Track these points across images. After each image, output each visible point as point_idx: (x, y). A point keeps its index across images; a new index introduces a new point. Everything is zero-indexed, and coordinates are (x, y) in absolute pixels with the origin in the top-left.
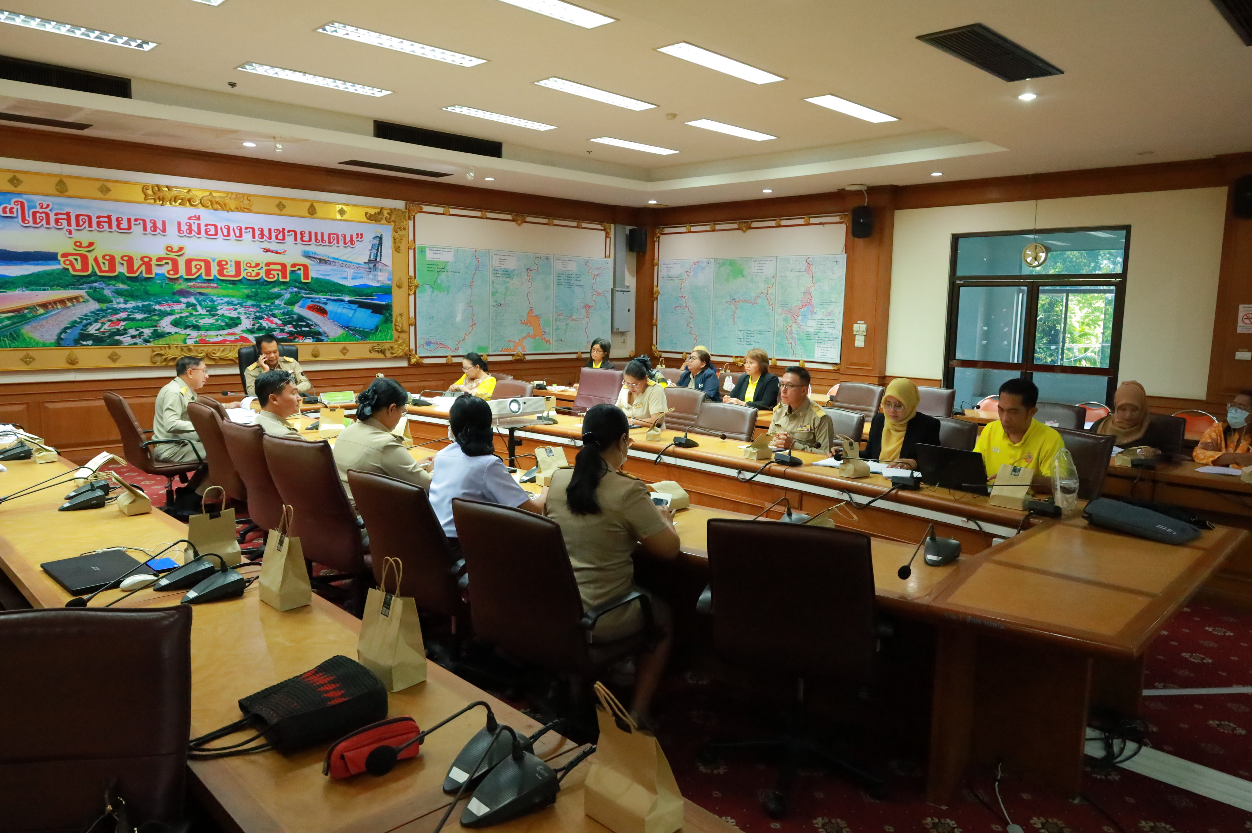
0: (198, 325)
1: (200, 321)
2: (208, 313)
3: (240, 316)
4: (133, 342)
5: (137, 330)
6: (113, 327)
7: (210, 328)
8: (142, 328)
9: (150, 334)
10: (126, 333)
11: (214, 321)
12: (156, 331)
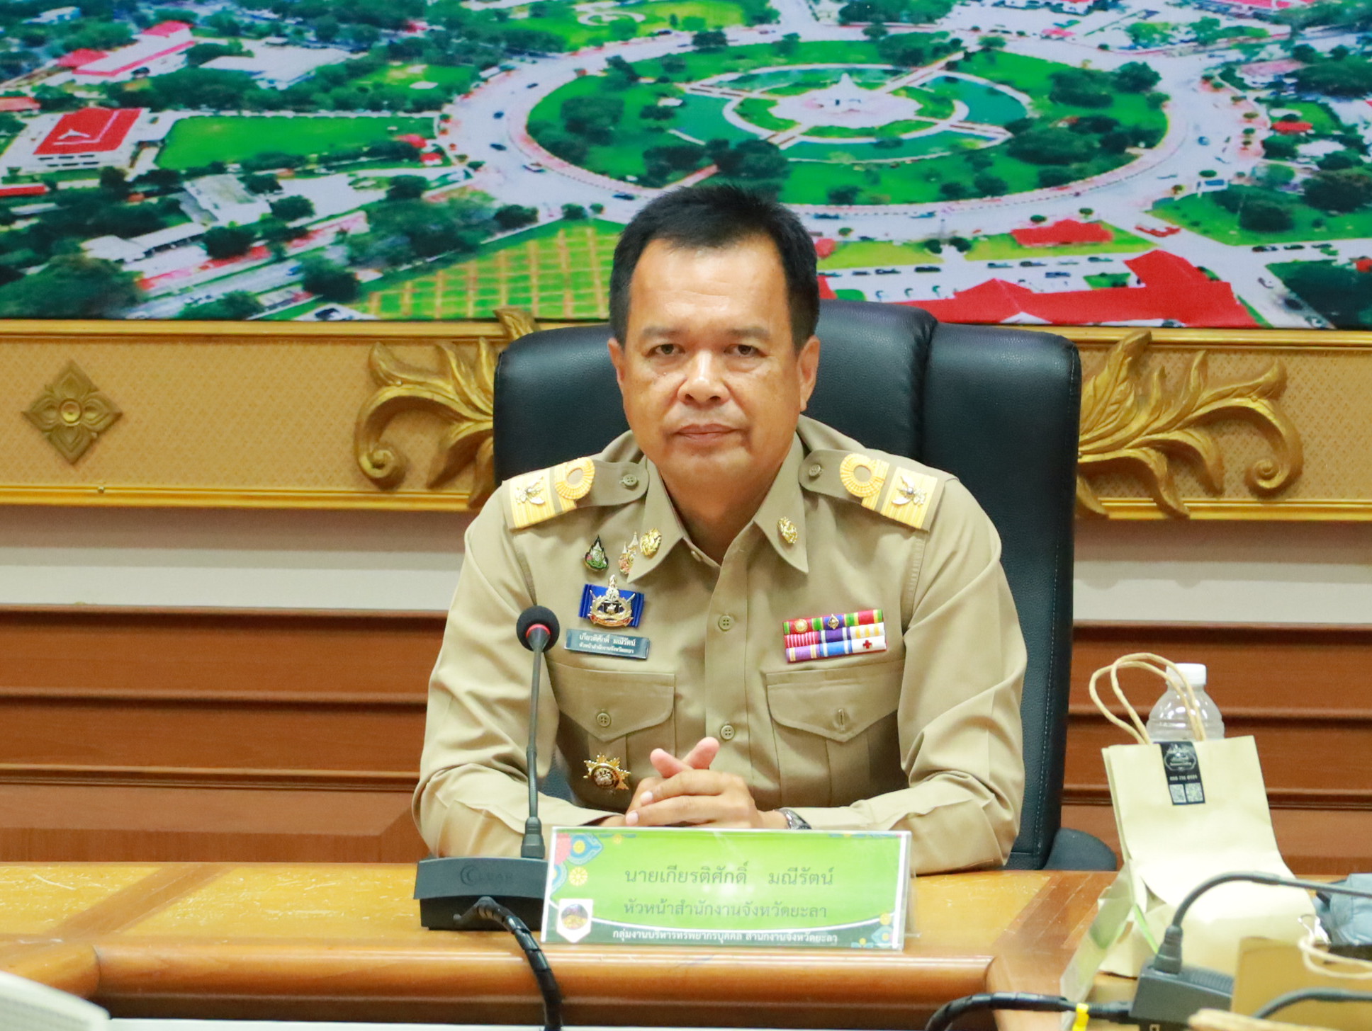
1: (785, 107)
2: (855, 33)
3: (1155, 62)
4: (218, 292)
5: (257, 186)
6: (78, 159)
7: (873, 176)
8: (296, 164)
10: (174, 212)
11: (907, 109)
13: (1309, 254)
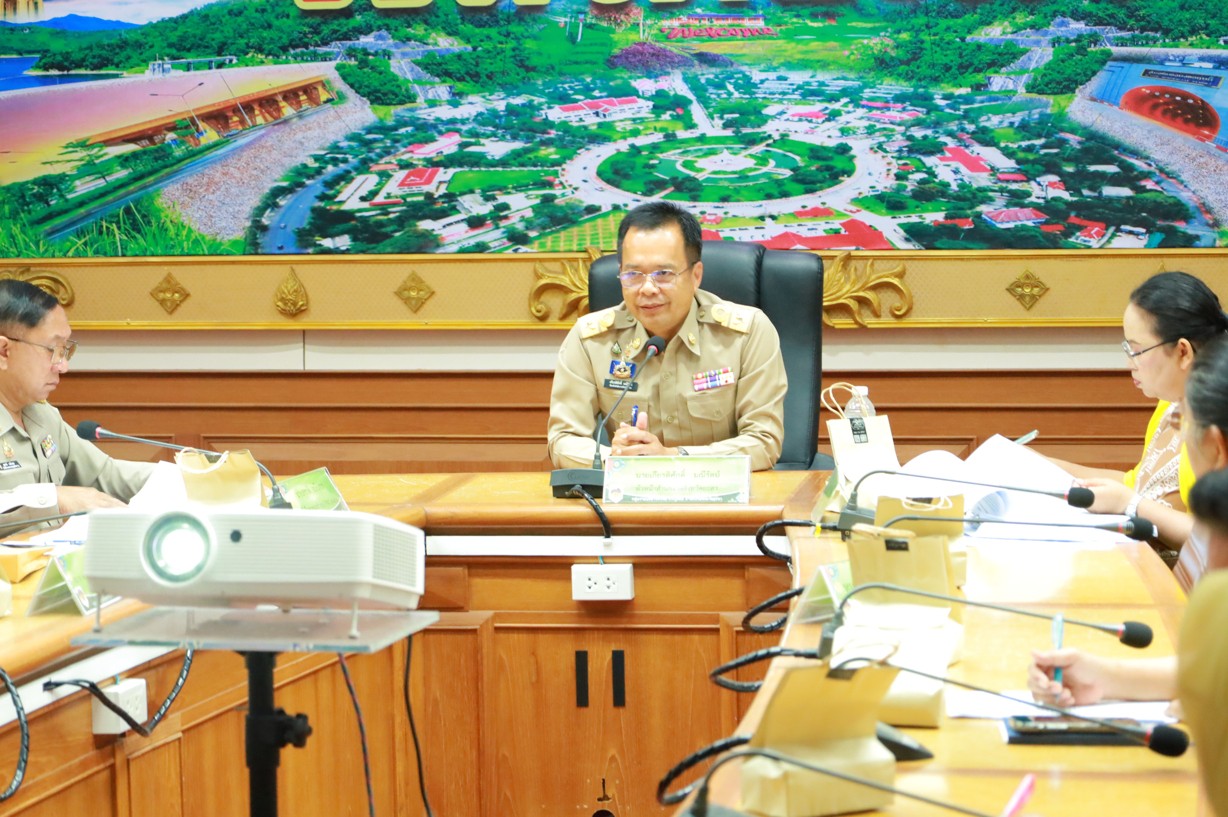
0: (694, 179)
1: (701, 163)
2: (729, 133)
3: (850, 142)
4: (473, 242)
5: (488, 199)
6: (415, 189)
7: (737, 191)
8: (503, 189)
9: (529, 214)
10: (454, 209)
11: (751, 163)
12: (548, 200)
13: (914, 219)
